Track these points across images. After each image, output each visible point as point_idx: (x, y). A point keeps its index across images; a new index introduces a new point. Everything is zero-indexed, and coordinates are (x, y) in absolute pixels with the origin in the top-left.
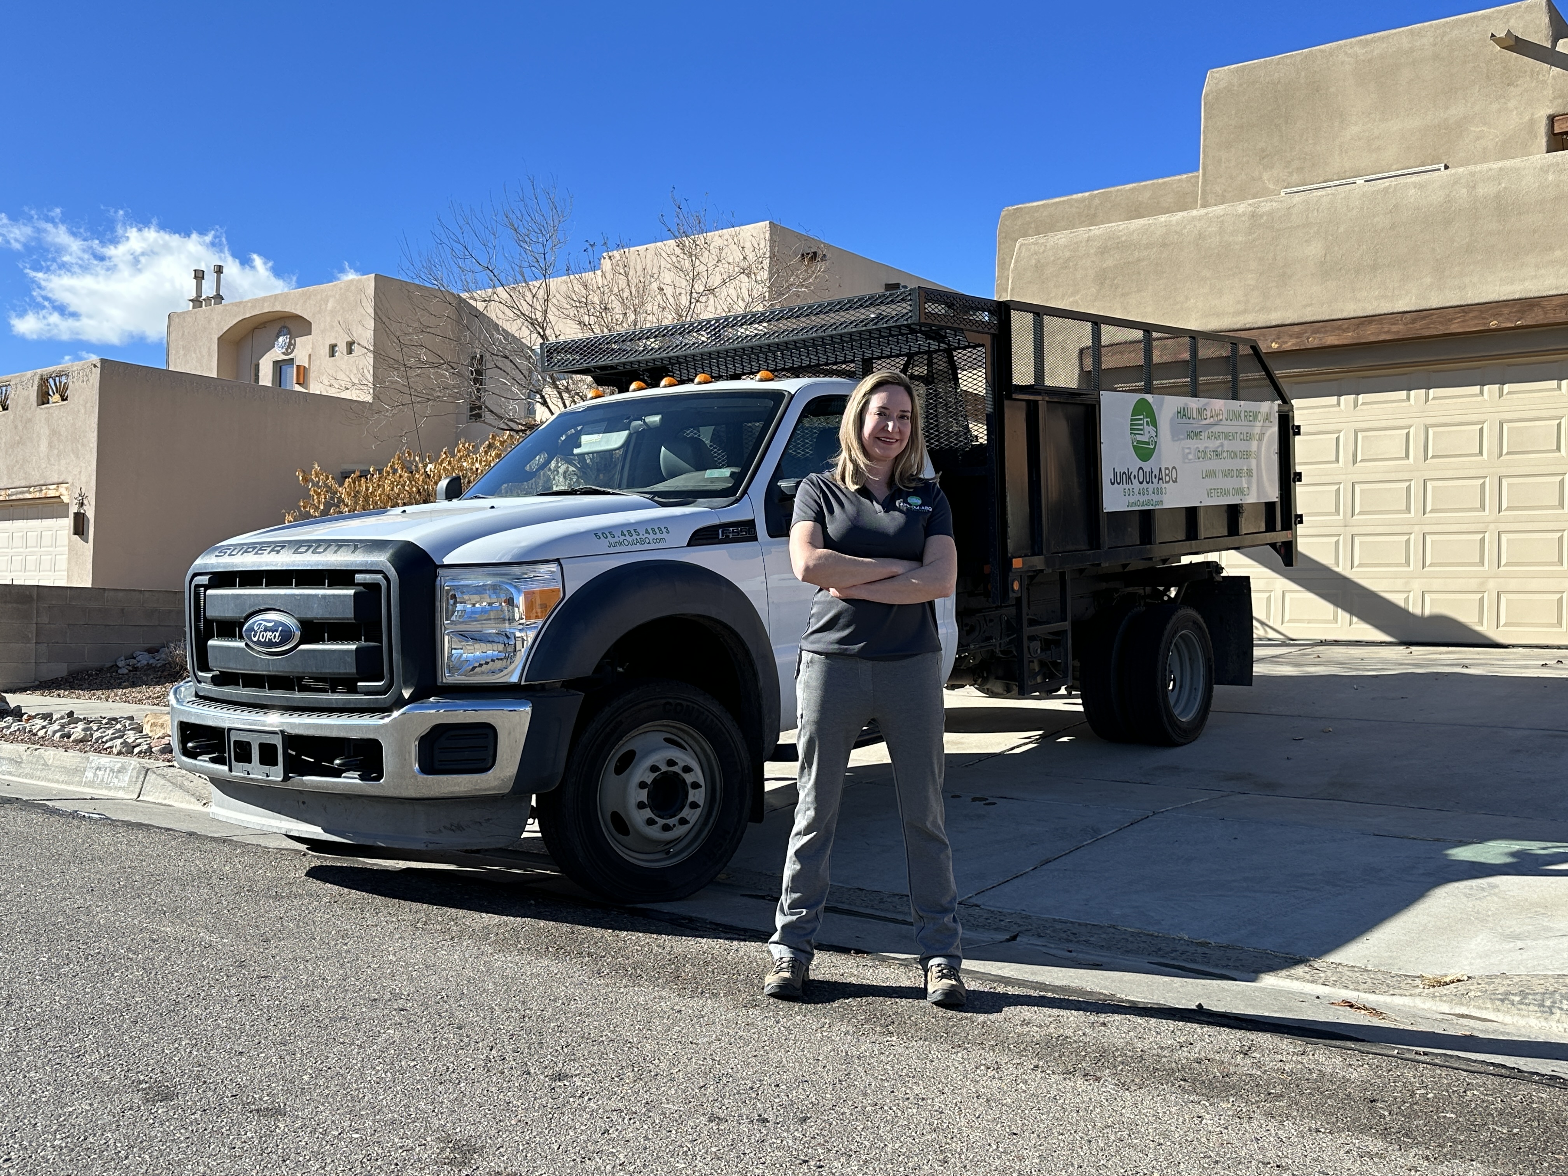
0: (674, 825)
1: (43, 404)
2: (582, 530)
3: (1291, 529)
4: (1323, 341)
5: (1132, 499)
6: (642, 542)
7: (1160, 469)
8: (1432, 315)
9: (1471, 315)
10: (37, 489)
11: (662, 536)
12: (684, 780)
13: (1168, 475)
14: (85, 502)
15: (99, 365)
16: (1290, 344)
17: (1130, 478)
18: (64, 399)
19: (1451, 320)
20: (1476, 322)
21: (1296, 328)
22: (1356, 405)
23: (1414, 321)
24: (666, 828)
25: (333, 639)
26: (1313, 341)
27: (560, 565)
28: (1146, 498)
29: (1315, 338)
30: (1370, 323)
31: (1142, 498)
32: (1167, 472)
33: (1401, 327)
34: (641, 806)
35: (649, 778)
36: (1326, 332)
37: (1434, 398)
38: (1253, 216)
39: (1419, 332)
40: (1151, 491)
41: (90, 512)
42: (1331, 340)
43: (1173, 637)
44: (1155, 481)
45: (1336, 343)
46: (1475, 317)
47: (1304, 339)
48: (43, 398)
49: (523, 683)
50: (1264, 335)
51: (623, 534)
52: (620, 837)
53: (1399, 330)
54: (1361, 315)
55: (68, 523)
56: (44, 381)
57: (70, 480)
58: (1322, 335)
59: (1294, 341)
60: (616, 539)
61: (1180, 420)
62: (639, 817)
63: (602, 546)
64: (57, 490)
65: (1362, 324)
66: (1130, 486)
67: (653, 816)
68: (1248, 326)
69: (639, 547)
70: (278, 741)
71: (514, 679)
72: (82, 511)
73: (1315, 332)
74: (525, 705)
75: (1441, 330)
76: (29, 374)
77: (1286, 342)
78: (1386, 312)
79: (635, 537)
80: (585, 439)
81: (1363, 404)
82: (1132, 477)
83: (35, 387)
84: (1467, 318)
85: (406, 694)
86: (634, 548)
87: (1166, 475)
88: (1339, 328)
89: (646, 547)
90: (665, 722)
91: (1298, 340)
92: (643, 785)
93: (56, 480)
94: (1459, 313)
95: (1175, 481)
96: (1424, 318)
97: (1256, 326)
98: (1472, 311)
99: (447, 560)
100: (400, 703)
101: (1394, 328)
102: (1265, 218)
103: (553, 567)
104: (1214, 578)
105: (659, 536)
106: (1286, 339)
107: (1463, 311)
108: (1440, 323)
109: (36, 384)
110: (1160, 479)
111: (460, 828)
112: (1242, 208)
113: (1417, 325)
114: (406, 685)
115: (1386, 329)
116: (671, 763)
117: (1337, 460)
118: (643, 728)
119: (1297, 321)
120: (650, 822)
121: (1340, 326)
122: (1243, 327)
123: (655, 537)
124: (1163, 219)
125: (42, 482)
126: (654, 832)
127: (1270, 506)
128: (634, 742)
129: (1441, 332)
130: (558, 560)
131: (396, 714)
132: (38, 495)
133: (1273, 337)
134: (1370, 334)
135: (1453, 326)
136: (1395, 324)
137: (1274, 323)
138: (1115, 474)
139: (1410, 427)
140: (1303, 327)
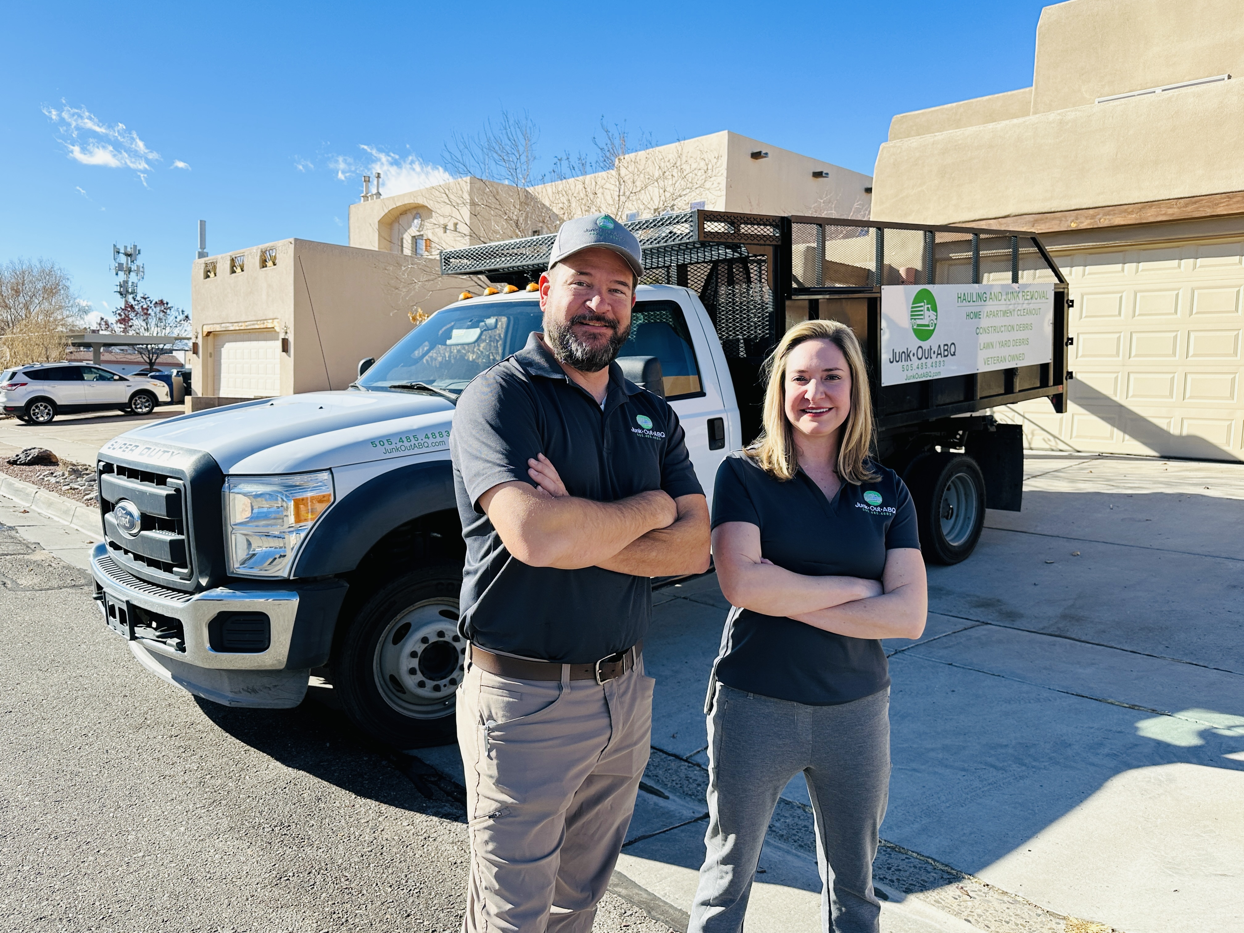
0: (445, 686)
1: (263, 267)
2: (361, 439)
3: (1062, 384)
4: (1112, 222)
5: (910, 373)
6: (421, 446)
7: (939, 346)
8: (1202, 200)
9: (1234, 200)
10: (262, 322)
11: (441, 439)
12: (454, 648)
13: (947, 350)
14: (288, 331)
15: (293, 242)
16: (1085, 224)
17: (909, 356)
18: (275, 265)
19: (1217, 204)
20: (1239, 205)
21: (1091, 212)
22: (1137, 271)
23: (1186, 205)
24: (437, 688)
25: (161, 528)
26: (1104, 222)
27: (332, 473)
28: (924, 371)
29: (1105, 219)
30: (1150, 207)
31: (920, 372)
32: (946, 348)
33: (1176, 210)
34: (412, 671)
35: (420, 648)
36: (1115, 214)
37: (1200, 267)
38: (1061, 123)
39: (1190, 214)
40: (929, 365)
41: (291, 338)
42: (1118, 221)
44: (934, 356)
45: (1122, 223)
46: (1238, 202)
47: (1097, 220)
48: (264, 264)
49: (292, 578)
50: (1065, 217)
51: (401, 440)
52: (399, 694)
53: (1173, 213)
54: (1144, 201)
55: (279, 343)
56: (263, 253)
57: (279, 317)
58: (1111, 217)
59: (1089, 221)
60: (393, 446)
61: (960, 304)
62: (410, 682)
63: (379, 452)
64: (272, 323)
65: (1143, 208)
66: (909, 363)
67: (424, 679)
68: (1053, 210)
69: (417, 451)
70: (125, 607)
71: (285, 575)
72: (287, 337)
73: (1108, 214)
74: (294, 596)
75: (1209, 212)
76: (255, 247)
77: (1083, 223)
78: (1164, 198)
79: (413, 442)
80: (455, 332)
81: (1142, 270)
82: (911, 355)
83: (258, 257)
84: (1231, 202)
85: (204, 582)
86: (412, 452)
87: (945, 350)
88: (1125, 211)
89: (425, 450)
90: (439, 598)
91: (1092, 221)
92: (414, 654)
93: (271, 317)
94: (1225, 198)
95: (954, 354)
96: (1195, 203)
97: (1059, 210)
98: (1234, 197)
99: (232, 471)
100: (199, 589)
101: (1170, 211)
102: (1070, 124)
103: (326, 476)
104: (988, 429)
105: (439, 439)
106: (1083, 219)
107: (1228, 197)
108: (1209, 207)
109: (259, 255)
110: (938, 354)
111: (254, 691)
112: (1052, 116)
113: (1189, 209)
114: (202, 574)
115: (1163, 212)
116: (441, 634)
117: (1120, 314)
118: (418, 604)
119: (1091, 207)
120: (421, 684)
121: (1126, 210)
122: (1050, 211)
123: (435, 441)
124: (990, 127)
125: (264, 318)
126: (426, 692)
127: (1044, 367)
128: (413, 616)
129: (1208, 214)
130: (330, 469)
131: (197, 596)
132: (262, 326)
133: (1072, 218)
134: (1150, 216)
135: (1219, 209)
136: (1170, 208)
137: (1073, 208)
138: (894, 354)
139: (1179, 289)
140: (1096, 210)
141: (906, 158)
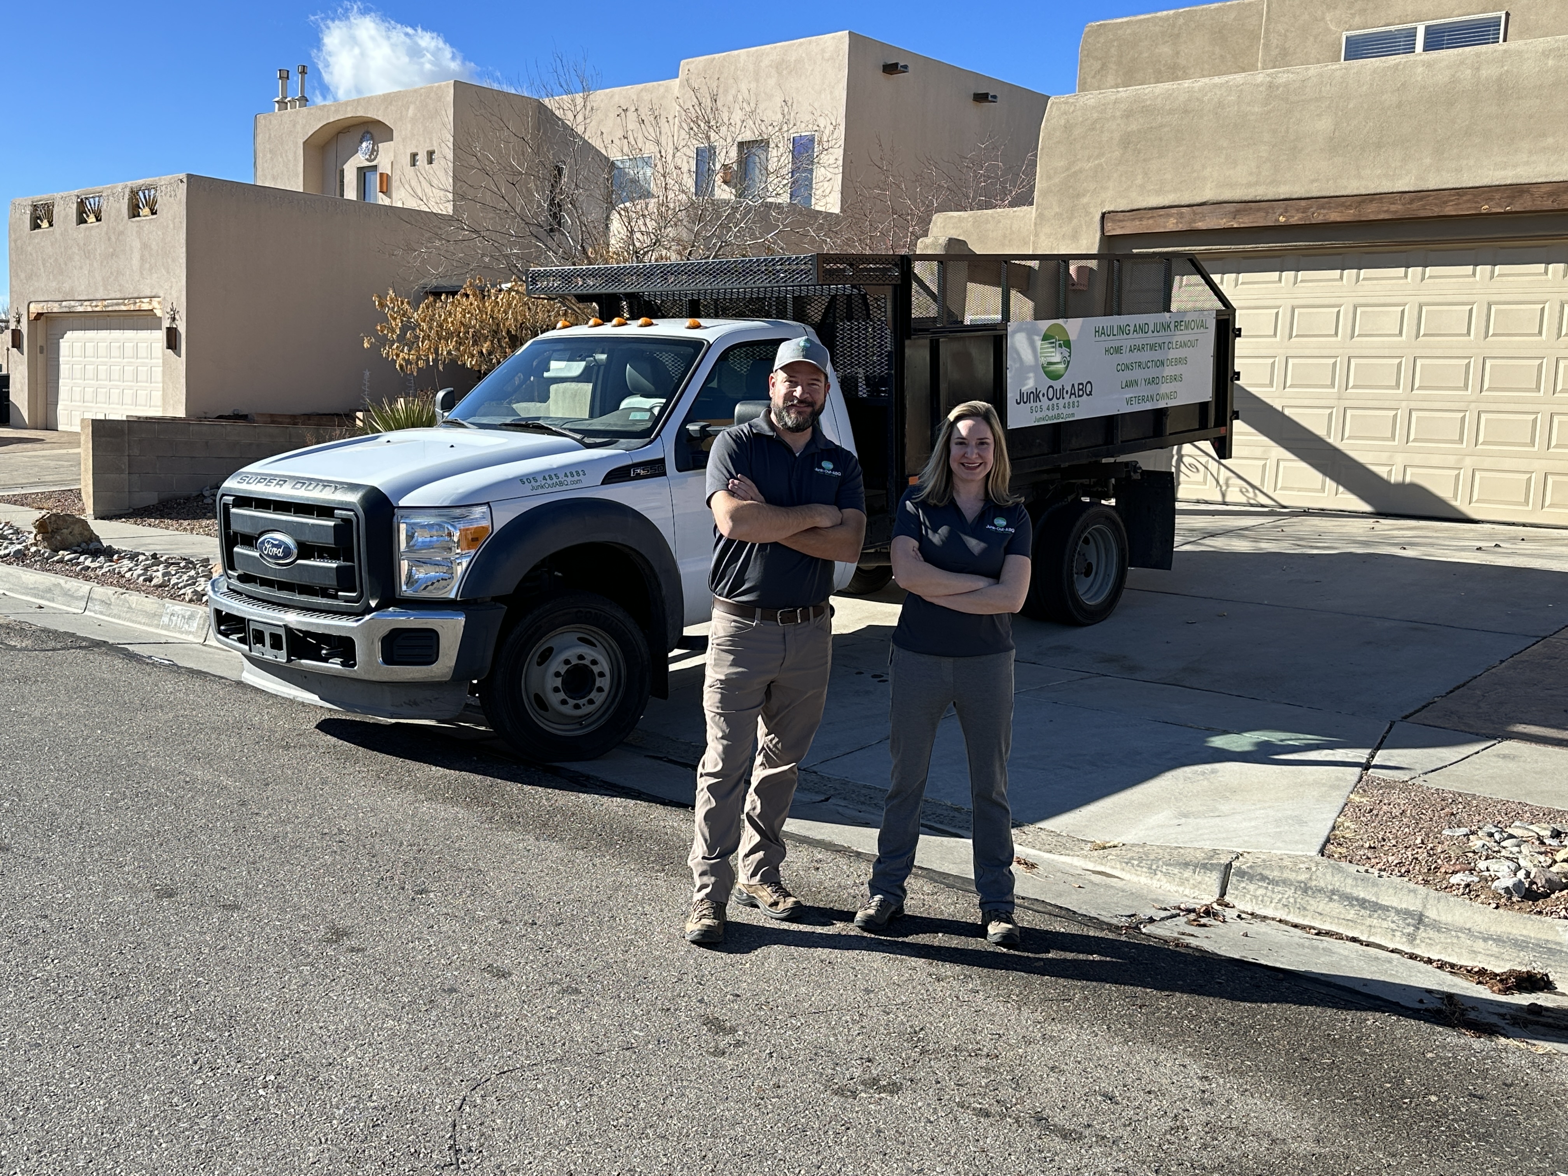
0: (584, 705)
1: (134, 217)
2: (510, 477)
3: (1225, 425)
4: (1327, 217)
5: (1039, 415)
6: (561, 484)
7: (1073, 385)
8: (1429, 196)
9: (1464, 198)
10: (132, 301)
11: (579, 478)
12: (592, 671)
13: (1082, 389)
14: (177, 317)
15: (185, 180)
16: (1296, 218)
17: (1038, 396)
18: (154, 213)
19: (1445, 202)
20: (1469, 205)
21: (1303, 203)
22: (1358, 280)
23: (1412, 201)
24: (577, 707)
25: (321, 557)
26: (1318, 217)
27: (490, 507)
28: (1056, 412)
29: (1319, 214)
30: (1371, 201)
31: (1051, 413)
32: (1081, 387)
33: (1400, 207)
34: (556, 690)
35: (563, 669)
36: (1330, 208)
37: (1430, 277)
38: (1270, 87)
39: (1415, 213)
40: (1061, 406)
41: (181, 326)
42: (1335, 216)
43: (1082, 532)
44: (1066, 396)
45: (1339, 219)
46: (1468, 201)
47: (1309, 214)
48: (134, 211)
49: (458, 599)
50: (1273, 208)
51: (544, 478)
52: (542, 712)
53: (1397, 209)
54: (1364, 193)
55: (160, 336)
56: (134, 194)
57: (161, 294)
58: (1325, 211)
59: (1300, 215)
60: (538, 484)
61: (1097, 338)
62: (554, 699)
63: (527, 489)
64: (150, 302)
65: (1363, 201)
66: (1038, 404)
67: (566, 698)
68: (1258, 198)
69: (558, 488)
70: (282, 632)
71: (452, 596)
72: (174, 326)
73: (1322, 207)
74: (460, 615)
75: (1436, 211)
76: (119, 187)
77: (1293, 217)
78: (1386, 191)
79: (555, 480)
80: (554, 365)
81: (1364, 279)
82: (1041, 395)
83: (126, 200)
84: (1461, 201)
85: (373, 604)
86: (554, 490)
87: (1079, 390)
88: (1342, 205)
89: (564, 488)
90: (578, 625)
91: (1304, 215)
92: (557, 674)
93: (149, 294)
94: (1454, 195)
95: (1091, 394)
96: (1421, 199)
97: (1266, 198)
98: (1465, 194)
99: (402, 503)
100: (369, 610)
101: (1393, 208)
102: (1281, 89)
103: (485, 509)
104: (1130, 476)
105: (576, 478)
106: (1293, 212)
107: (1458, 194)
108: (1436, 205)
109: (127, 197)
110: (1071, 394)
111: (416, 704)
112: (1261, 77)
113: (1415, 206)
114: (373, 597)
115: (1385, 209)
116: (581, 657)
117: (1336, 334)
118: (559, 630)
119: (1304, 196)
120: (564, 702)
121: (1343, 202)
122: (1254, 199)
123: (573, 479)
124: (1186, 85)
125: (135, 295)
126: (567, 710)
127: (1204, 406)
128: (553, 641)
129: (1435, 214)
130: (488, 503)
131: (367, 617)
132: (132, 308)
133: (1281, 210)
134: (1371, 212)
135: (1447, 209)
136: (1394, 204)
137: (1282, 197)
138: (1022, 395)
139: (1405, 304)
140: (1309, 202)
141: (1081, 119)
